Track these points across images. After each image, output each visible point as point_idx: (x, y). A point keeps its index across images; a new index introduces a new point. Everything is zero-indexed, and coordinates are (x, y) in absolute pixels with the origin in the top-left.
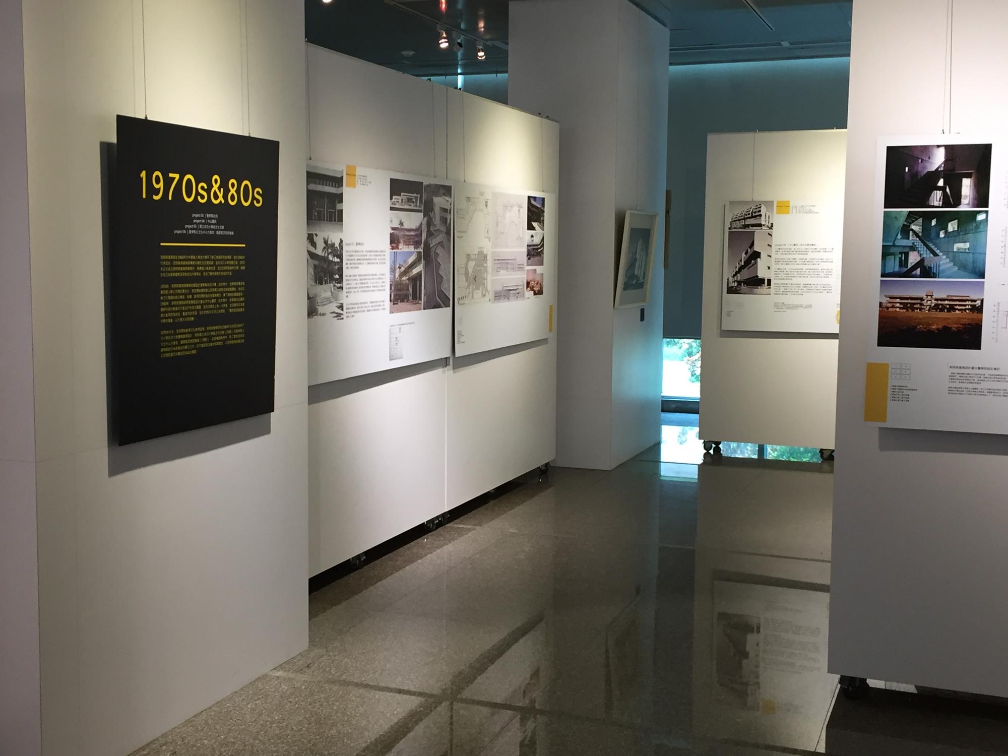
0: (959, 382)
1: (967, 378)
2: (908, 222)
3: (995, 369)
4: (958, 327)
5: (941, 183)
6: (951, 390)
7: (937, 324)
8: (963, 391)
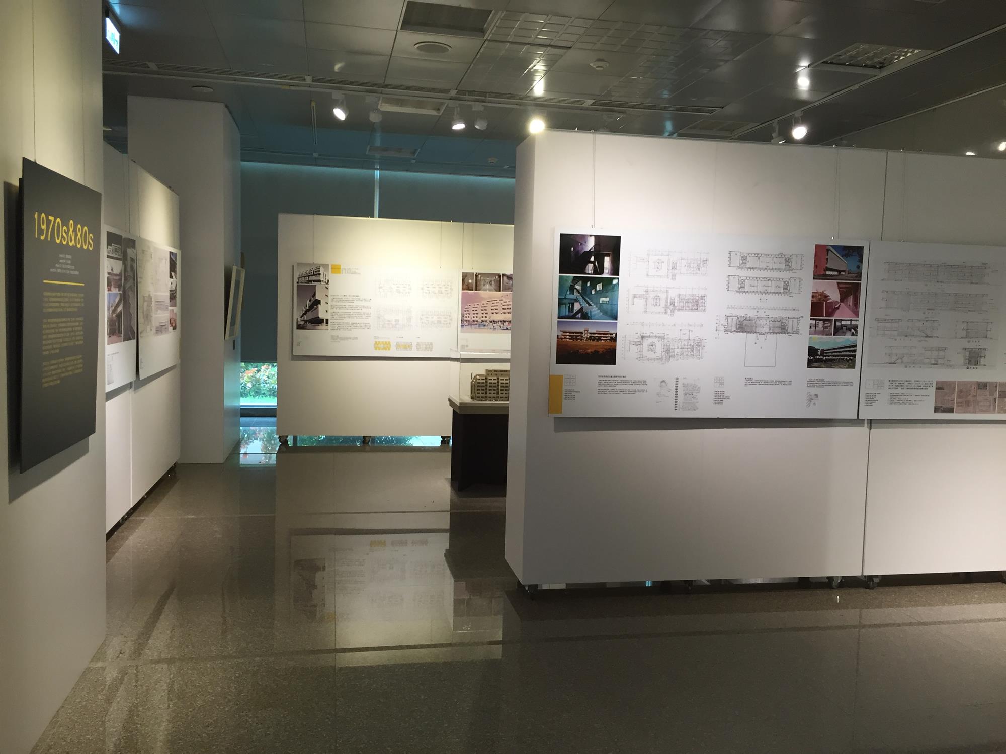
0: (604, 386)
1: (608, 383)
2: (573, 283)
3: (624, 377)
4: (603, 351)
5: (592, 259)
6: (599, 391)
7: (591, 349)
8: (606, 391)
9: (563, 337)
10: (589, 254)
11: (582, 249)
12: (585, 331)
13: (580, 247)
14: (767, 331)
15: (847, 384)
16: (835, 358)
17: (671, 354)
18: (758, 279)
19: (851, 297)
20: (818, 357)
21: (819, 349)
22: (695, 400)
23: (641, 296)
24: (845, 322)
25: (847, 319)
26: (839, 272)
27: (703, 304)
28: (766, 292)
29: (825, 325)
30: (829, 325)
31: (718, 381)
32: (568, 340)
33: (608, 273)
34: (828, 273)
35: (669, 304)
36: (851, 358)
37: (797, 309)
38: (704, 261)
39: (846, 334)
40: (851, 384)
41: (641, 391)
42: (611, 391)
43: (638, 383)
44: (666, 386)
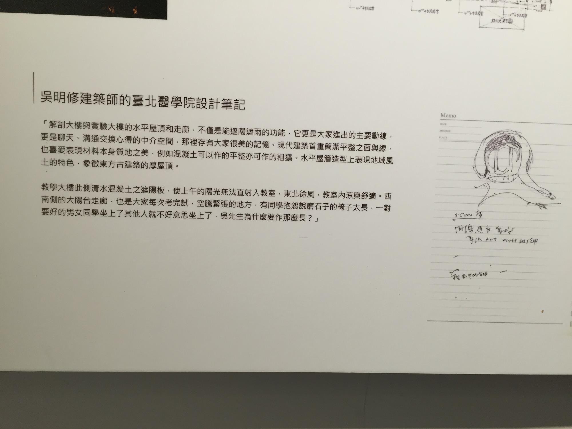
0: (86, 163)
1: (115, 146)
6: (53, 199)
8: (104, 201)
41: (345, 201)
42: (141, 196)
43: (328, 146)
44: (527, 170)
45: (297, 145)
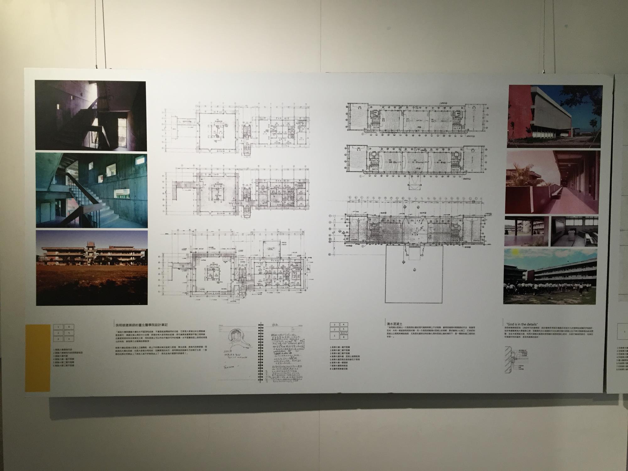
0: (127, 341)
1: (134, 337)
2: (62, 165)
3: (163, 325)
4: (124, 281)
5: (96, 123)
6: (118, 351)
7: (101, 279)
8: (131, 351)
9: (48, 259)
10: (89, 113)
11: (77, 105)
12: (89, 247)
13: (72, 102)
14: (425, 240)
15: (582, 331)
16: (554, 285)
17: (248, 284)
18: (403, 150)
19: (583, 176)
20: (523, 285)
21: (525, 271)
22: (296, 364)
23: (188, 185)
24: (572, 221)
25: (574, 215)
26: (557, 132)
27: (304, 196)
28: (418, 173)
29: (534, 228)
30: (542, 227)
31: (337, 329)
32: (57, 263)
33: (126, 147)
34: (535, 135)
35: (240, 198)
36: (588, 285)
37: (479, 200)
38: (300, 121)
39: (576, 243)
40: (589, 331)
41: (195, 349)
42: (141, 349)
43: (190, 334)
44: (243, 339)
45: (181, 335)
